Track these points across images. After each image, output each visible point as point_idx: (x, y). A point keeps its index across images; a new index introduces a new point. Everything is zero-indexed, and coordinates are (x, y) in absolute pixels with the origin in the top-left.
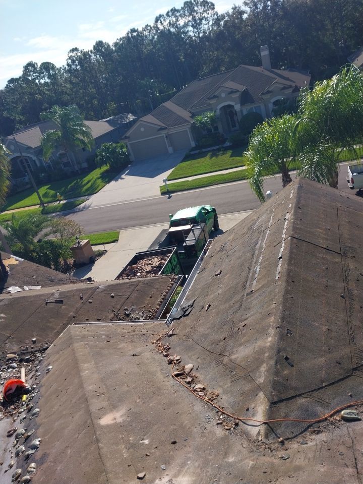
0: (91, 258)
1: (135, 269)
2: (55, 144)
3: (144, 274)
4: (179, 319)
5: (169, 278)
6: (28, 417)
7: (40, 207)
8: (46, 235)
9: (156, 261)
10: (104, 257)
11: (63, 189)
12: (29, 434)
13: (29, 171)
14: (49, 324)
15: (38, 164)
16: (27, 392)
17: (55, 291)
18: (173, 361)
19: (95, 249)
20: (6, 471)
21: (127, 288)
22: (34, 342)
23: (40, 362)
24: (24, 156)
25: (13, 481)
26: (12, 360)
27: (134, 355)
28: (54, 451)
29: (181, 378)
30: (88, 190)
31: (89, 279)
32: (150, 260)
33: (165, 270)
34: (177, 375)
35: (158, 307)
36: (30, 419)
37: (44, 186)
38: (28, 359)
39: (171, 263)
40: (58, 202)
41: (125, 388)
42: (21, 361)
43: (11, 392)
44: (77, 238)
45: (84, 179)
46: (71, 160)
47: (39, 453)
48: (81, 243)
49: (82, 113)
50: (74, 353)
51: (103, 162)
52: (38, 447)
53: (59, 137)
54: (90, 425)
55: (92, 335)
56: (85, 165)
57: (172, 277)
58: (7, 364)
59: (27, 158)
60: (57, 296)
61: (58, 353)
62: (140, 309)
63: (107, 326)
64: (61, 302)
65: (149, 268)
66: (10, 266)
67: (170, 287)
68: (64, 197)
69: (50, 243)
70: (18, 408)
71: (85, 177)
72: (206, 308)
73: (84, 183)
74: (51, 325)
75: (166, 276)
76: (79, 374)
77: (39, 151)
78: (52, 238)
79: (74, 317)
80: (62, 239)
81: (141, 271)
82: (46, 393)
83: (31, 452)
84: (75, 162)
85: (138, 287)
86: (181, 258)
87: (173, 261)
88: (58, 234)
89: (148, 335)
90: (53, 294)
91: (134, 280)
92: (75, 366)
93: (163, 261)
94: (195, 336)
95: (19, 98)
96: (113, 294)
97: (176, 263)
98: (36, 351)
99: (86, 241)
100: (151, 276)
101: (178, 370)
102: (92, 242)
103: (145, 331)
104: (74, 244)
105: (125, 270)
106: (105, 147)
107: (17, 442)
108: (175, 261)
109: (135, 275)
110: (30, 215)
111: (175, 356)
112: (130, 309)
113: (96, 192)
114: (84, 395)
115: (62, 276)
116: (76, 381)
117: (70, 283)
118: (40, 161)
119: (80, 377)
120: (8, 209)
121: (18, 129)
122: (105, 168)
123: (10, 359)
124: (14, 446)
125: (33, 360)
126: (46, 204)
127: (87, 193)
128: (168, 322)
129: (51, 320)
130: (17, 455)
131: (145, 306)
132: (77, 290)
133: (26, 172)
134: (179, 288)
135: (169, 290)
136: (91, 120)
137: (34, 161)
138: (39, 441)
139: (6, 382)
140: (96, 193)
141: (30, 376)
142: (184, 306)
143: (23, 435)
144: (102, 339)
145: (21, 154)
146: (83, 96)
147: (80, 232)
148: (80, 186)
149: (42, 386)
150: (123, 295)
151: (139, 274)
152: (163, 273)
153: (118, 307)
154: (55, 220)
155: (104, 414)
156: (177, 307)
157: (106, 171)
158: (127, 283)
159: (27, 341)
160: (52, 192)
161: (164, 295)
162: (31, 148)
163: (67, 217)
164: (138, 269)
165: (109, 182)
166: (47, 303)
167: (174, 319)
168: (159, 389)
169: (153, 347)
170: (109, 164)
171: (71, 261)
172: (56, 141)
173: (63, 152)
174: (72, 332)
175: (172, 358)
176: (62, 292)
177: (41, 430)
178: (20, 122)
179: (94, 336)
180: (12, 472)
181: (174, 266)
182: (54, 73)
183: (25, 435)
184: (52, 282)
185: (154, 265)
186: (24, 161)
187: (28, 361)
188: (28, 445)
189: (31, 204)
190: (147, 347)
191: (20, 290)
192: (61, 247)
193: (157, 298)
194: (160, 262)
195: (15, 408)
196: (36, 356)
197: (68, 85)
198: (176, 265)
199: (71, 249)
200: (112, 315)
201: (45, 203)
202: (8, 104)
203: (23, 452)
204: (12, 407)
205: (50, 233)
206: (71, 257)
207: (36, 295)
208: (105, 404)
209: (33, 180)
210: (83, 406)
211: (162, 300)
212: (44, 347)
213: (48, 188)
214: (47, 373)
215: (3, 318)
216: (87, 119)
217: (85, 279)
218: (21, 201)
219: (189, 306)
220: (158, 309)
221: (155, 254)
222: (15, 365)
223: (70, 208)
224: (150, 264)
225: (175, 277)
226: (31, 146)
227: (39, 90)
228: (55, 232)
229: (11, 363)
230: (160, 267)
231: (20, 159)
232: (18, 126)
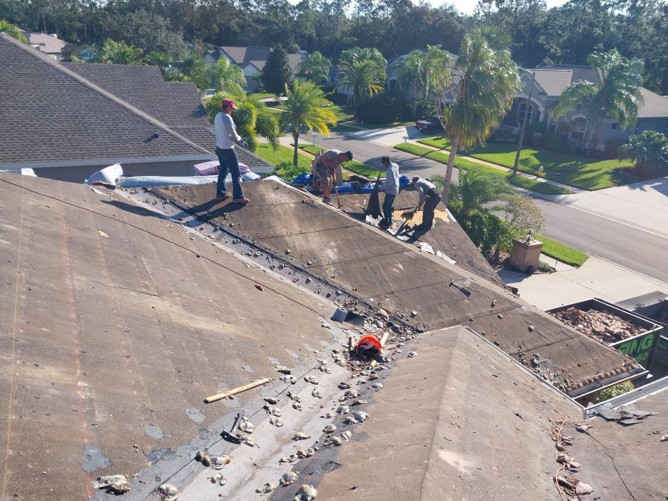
0: (530, 267)
1: (580, 317)
2: (580, 103)
3: (589, 331)
4: (608, 420)
5: (622, 360)
6: (367, 384)
7: (509, 171)
8: (496, 209)
9: (617, 326)
10: (546, 275)
11: (552, 164)
12: (360, 401)
13: (525, 123)
14: (439, 308)
15: (541, 119)
16: (379, 360)
17: (469, 278)
18: (566, 462)
19: (543, 259)
20: (322, 417)
21: (556, 332)
22: (413, 316)
23: (407, 340)
24: (531, 101)
25: (324, 431)
26: (383, 317)
27: (517, 415)
28: (375, 438)
29: (565, 491)
30: (583, 181)
31: (515, 291)
32: (609, 318)
33: (623, 346)
34: (561, 483)
35: (581, 385)
36: (369, 389)
37: (530, 149)
38: (397, 328)
39: (639, 343)
40: (535, 177)
41: (487, 442)
42: (389, 325)
43: (365, 347)
44: (530, 233)
45: (587, 165)
46: (587, 133)
47: (360, 428)
48: (531, 242)
49: (644, 75)
50: (450, 359)
51: (629, 155)
52: (362, 422)
53: (591, 95)
54: (427, 445)
55: (479, 355)
56: (601, 147)
57: (629, 361)
58: (375, 318)
59: (533, 106)
60: (467, 284)
61: (431, 345)
62: (555, 369)
63: (503, 357)
64: (468, 294)
65: (600, 328)
66: (438, 219)
67: (617, 373)
68: (547, 175)
69: (495, 221)
70: (363, 369)
71: (590, 163)
72: (663, 438)
73: (584, 169)
74: (440, 310)
75: (620, 353)
76: (444, 385)
77: (553, 103)
78: (501, 216)
79: (471, 320)
80: (512, 224)
81: (586, 324)
82: (397, 375)
83: (353, 419)
84: (591, 137)
85: (571, 341)
86: (659, 348)
87: (645, 341)
88: (511, 216)
89: (547, 406)
90: (464, 279)
91: (571, 329)
92: (443, 374)
93: (628, 332)
94: (619, 458)
95: (571, 25)
96: (532, 327)
97: (646, 347)
98: (409, 326)
99: (538, 243)
100: (597, 341)
101: (566, 477)
102: (544, 249)
103: (546, 399)
104: (522, 239)
105: (565, 308)
106: (648, 136)
107: (345, 399)
108: (646, 344)
109: (574, 324)
110: (494, 176)
111: (572, 459)
112: (542, 360)
113: (592, 188)
114: (438, 410)
115: (486, 265)
116: (436, 389)
117: (489, 280)
118: (546, 116)
119: (443, 388)
120: (472, 155)
121: (545, 65)
122: (627, 163)
123: (380, 315)
124: (340, 401)
125: (400, 333)
126: (519, 173)
127: (579, 185)
128: (588, 412)
129: (444, 305)
130: (339, 411)
131: (563, 371)
132: (494, 293)
133: (521, 122)
134: (628, 384)
135: (612, 374)
136: (653, 90)
137: (539, 113)
138: (367, 417)
139: (365, 335)
140: (591, 190)
141: (390, 346)
142: (627, 410)
143: (354, 397)
144: (490, 368)
145: (530, 97)
146: (663, 52)
147: (539, 227)
148: (575, 171)
149: (396, 365)
150: (545, 338)
151: (581, 326)
152: (617, 347)
153: (529, 347)
154: (519, 197)
155: (449, 449)
156: (615, 403)
157: (626, 170)
158: (559, 326)
159: (407, 310)
160: (535, 161)
161: (600, 376)
162: (546, 94)
163: (536, 201)
164: (585, 319)
165: (619, 185)
166: (452, 284)
167: (599, 415)
168: (528, 478)
169: (549, 425)
170: (638, 161)
171: (504, 256)
172: (585, 99)
173: (584, 117)
174: (460, 336)
175: (567, 458)
176: (476, 284)
177: (372, 407)
178: (553, 57)
179: (482, 357)
180: (328, 422)
181: (641, 350)
182: (642, 5)
183: (356, 400)
184: (471, 265)
185: (611, 329)
186: (528, 107)
187: (395, 329)
188: (354, 411)
189: (502, 163)
190: (540, 419)
191: (432, 251)
192: (504, 231)
193: (587, 373)
194: (622, 331)
195: (360, 366)
196: (405, 331)
197: (651, 30)
198: (646, 350)
199: (515, 242)
200: (515, 350)
201: (519, 171)
202: (553, 28)
203: (345, 413)
204: (358, 362)
205: (503, 209)
206: (508, 251)
207: (446, 268)
208: (455, 439)
209: (522, 136)
210: (430, 420)
211: (593, 381)
212: (419, 329)
213: (534, 155)
214: (409, 356)
215: (400, 269)
216: (646, 86)
217: (509, 287)
218: (493, 153)
219: (635, 415)
220: (579, 386)
221: (624, 316)
222: (381, 324)
223: (545, 192)
224: (607, 324)
225: (634, 365)
226: (547, 92)
227: (605, 22)
228: (510, 211)
229: (379, 320)
230: (618, 337)
231: (524, 103)
232: (548, 60)
